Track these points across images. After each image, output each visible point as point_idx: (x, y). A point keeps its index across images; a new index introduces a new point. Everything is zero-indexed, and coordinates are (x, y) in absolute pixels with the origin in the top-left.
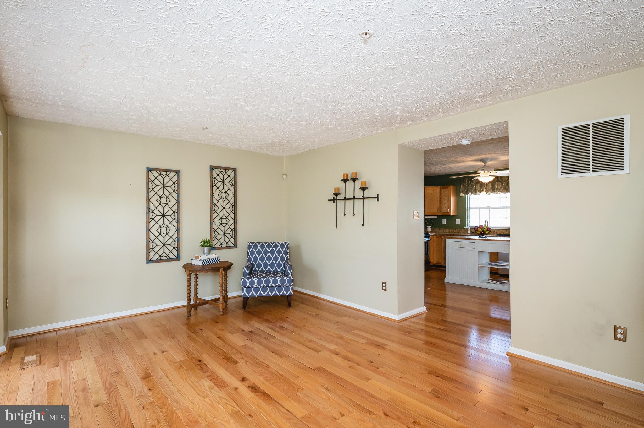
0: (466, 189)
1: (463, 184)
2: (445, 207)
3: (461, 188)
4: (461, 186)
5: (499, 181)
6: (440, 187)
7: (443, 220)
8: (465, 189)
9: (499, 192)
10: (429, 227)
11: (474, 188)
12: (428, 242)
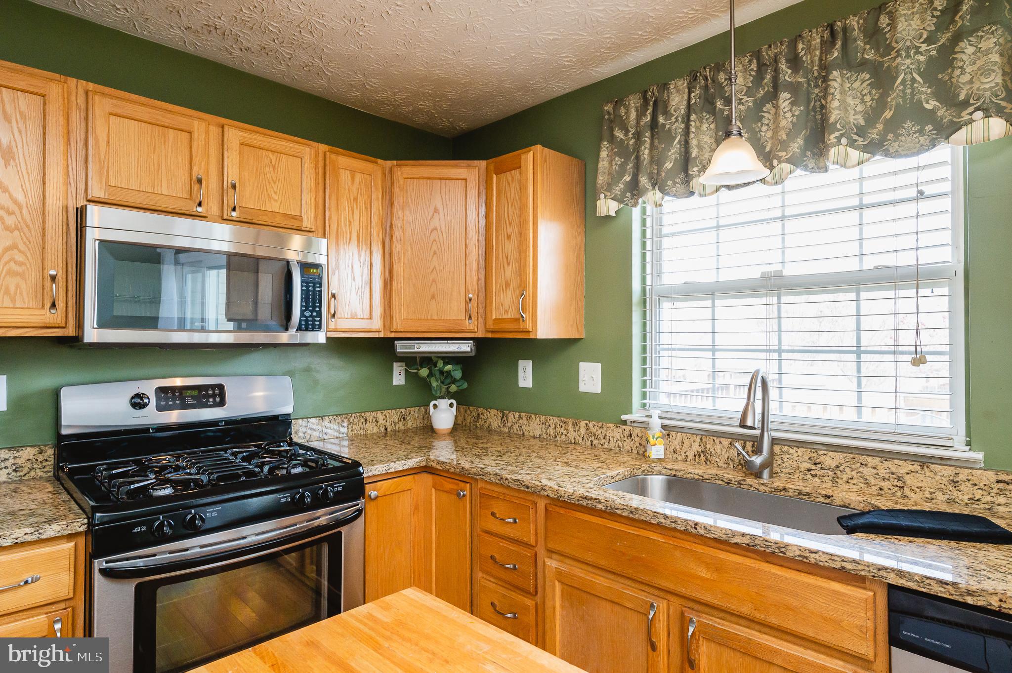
0: (630, 166)
1: (612, 139)
2: (508, 285)
3: (603, 164)
4: (604, 154)
5: (863, 65)
6: (482, 164)
7: (522, 363)
8: (623, 166)
9: (854, 155)
10: (444, 403)
11: (674, 152)
12: (335, 542)
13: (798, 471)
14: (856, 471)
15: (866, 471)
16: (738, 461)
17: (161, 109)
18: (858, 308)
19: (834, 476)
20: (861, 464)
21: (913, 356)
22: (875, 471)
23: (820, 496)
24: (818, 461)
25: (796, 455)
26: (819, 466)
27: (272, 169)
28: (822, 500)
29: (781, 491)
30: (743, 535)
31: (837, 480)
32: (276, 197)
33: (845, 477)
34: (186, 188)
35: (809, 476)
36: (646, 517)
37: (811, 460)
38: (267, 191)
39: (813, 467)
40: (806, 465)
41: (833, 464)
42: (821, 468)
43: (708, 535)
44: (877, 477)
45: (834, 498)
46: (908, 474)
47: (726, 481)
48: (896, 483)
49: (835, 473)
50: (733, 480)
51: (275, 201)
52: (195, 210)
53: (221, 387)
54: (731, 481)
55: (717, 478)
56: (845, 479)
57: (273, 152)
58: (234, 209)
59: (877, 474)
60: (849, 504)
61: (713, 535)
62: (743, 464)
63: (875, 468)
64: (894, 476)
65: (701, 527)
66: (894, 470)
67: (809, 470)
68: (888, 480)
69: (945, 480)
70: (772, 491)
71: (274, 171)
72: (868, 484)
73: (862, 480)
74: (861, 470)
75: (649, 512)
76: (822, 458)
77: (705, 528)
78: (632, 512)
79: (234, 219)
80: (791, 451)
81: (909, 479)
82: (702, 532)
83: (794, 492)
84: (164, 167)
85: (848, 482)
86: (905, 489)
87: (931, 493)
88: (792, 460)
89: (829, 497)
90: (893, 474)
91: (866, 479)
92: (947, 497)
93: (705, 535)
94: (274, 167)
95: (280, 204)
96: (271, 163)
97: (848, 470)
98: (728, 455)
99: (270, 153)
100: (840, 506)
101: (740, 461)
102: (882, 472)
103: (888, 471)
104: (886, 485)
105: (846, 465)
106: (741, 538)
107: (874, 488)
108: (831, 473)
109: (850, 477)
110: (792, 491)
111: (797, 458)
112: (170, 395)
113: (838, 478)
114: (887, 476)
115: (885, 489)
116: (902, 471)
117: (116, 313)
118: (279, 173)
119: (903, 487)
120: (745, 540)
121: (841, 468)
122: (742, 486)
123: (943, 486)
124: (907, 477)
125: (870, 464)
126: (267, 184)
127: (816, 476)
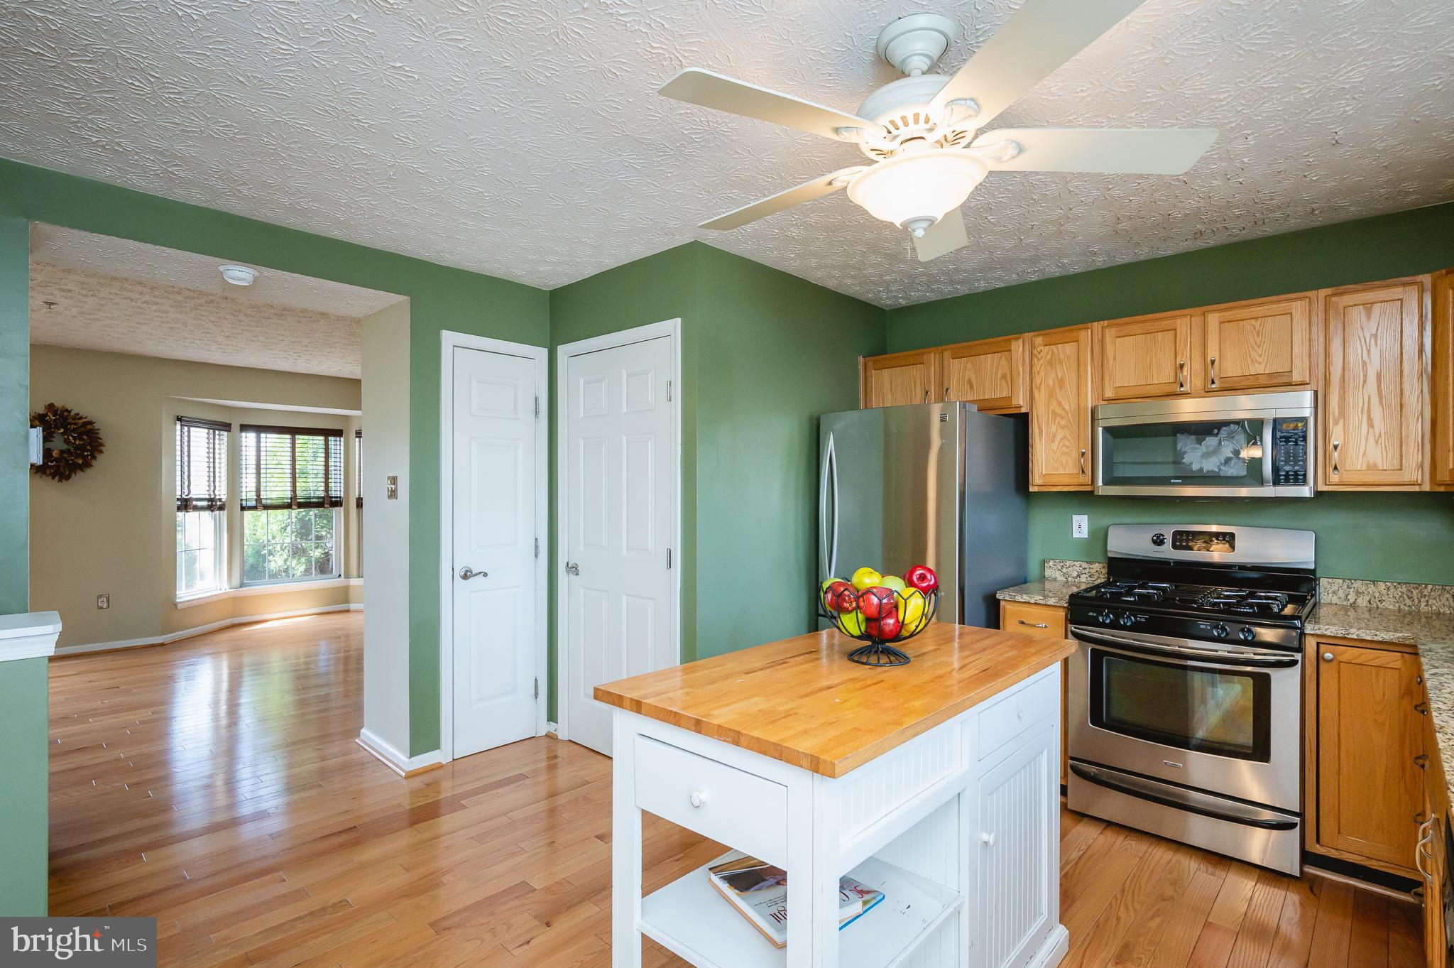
17: (1149, 320)
27: (1255, 334)
32: (1260, 360)
34: (1172, 374)
38: (1250, 356)
51: (1259, 363)
52: (1178, 390)
53: (1232, 535)
57: (1256, 318)
58: (1213, 382)
71: (1258, 336)
79: (1215, 389)
84: (1154, 364)
94: (1258, 333)
95: (1266, 366)
96: (1255, 330)
99: (1253, 321)
112: (1184, 538)
117: (1115, 475)
118: (1263, 337)
126: (1250, 349)
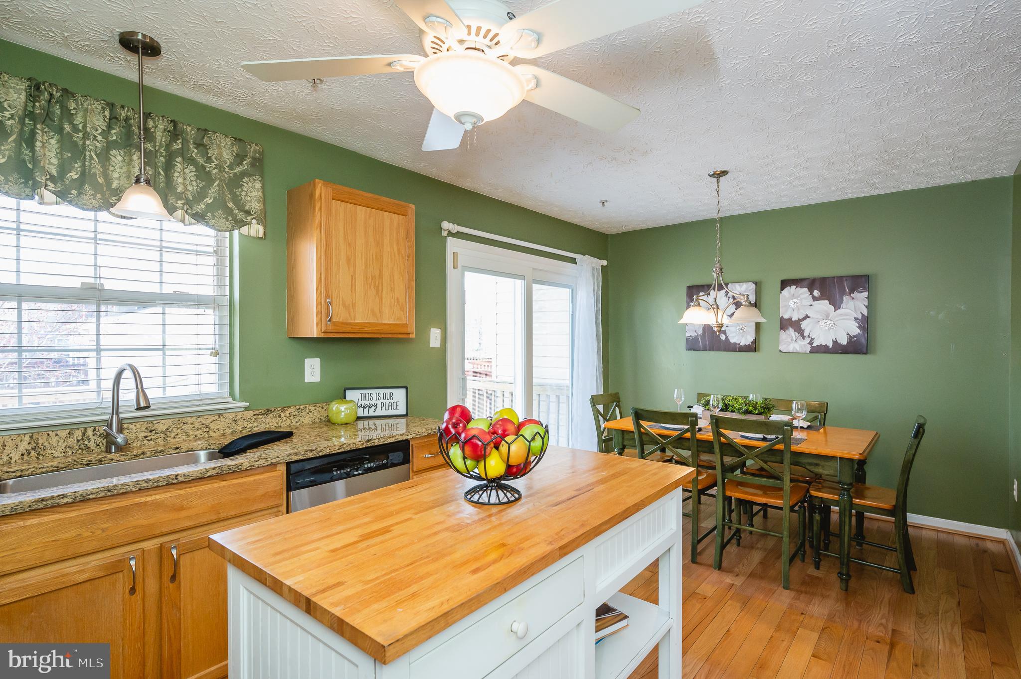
13: (136, 440)
14: (180, 429)
15: (186, 427)
16: (77, 447)
18: (164, 320)
19: (165, 436)
20: (184, 423)
21: (211, 351)
22: (192, 426)
23: (171, 450)
24: (153, 429)
25: (135, 428)
26: (154, 432)
28: (173, 451)
29: (140, 455)
30: (214, 468)
31: (167, 438)
33: (173, 435)
35: (146, 442)
36: (126, 489)
37: (148, 429)
39: (149, 434)
40: (143, 434)
41: (164, 428)
42: (156, 433)
43: (187, 480)
44: (194, 429)
45: (182, 447)
46: (212, 422)
47: (86, 463)
48: (205, 430)
49: (166, 434)
50: (94, 460)
54: (92, 461)
55: (75, 463)
56: (173, 436)
59: (194, 427)
60: (192, 448)
61: (192, 478)
62: (84, 448)
63: (192, 424)
64: (204, 426)
65: (181, 476)
66: (204, 422)
67: (146, 437)
68: (200, 429)
69: (230, 420)
70: (132, 458)
72: (187, 436)
73: (184, 434)
74: (183, 427)
75: (130, 484)
76: (156, 426)
77: (184, 475)
78: (109, 491)
80: (131, 426)
81: (213, 426)
82: (181, 479)
83: (151, 453)
85: (175, 438)
86: (210, 432)
87: (224, 430)
88: (131, 433)
89: (178, 448)
90: (203, 424)
91: (187, 433)
92: (232, 430)
93: (185, 480)
97: (175, 430)
98: (66, 444)
100: (186, 452)
101: (80, 446)
102: (197, 425)
103: (200, 424)
104: (199, 433)
105: (173, 426)
106: (213, 471)
107: (192, 437)
108: (162, 435)
109: (176, 434)
110: (149, 452)
111: (135, 431)
113: (168, 437)
114: (199, 427)
115: (199, 435)
116: (208, 422)
119: (209, 431)
120: (215, 471)
121: (170, 430)
122: (102, 463)
123: (230, 425)
124: (211, 425)
125: (189, 422)
127: (151, 440)
